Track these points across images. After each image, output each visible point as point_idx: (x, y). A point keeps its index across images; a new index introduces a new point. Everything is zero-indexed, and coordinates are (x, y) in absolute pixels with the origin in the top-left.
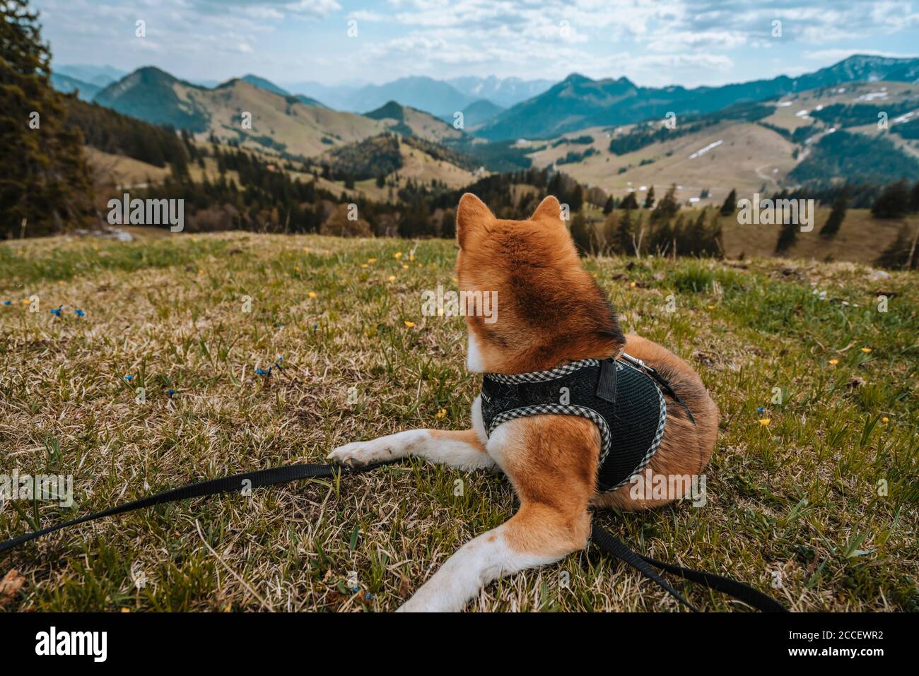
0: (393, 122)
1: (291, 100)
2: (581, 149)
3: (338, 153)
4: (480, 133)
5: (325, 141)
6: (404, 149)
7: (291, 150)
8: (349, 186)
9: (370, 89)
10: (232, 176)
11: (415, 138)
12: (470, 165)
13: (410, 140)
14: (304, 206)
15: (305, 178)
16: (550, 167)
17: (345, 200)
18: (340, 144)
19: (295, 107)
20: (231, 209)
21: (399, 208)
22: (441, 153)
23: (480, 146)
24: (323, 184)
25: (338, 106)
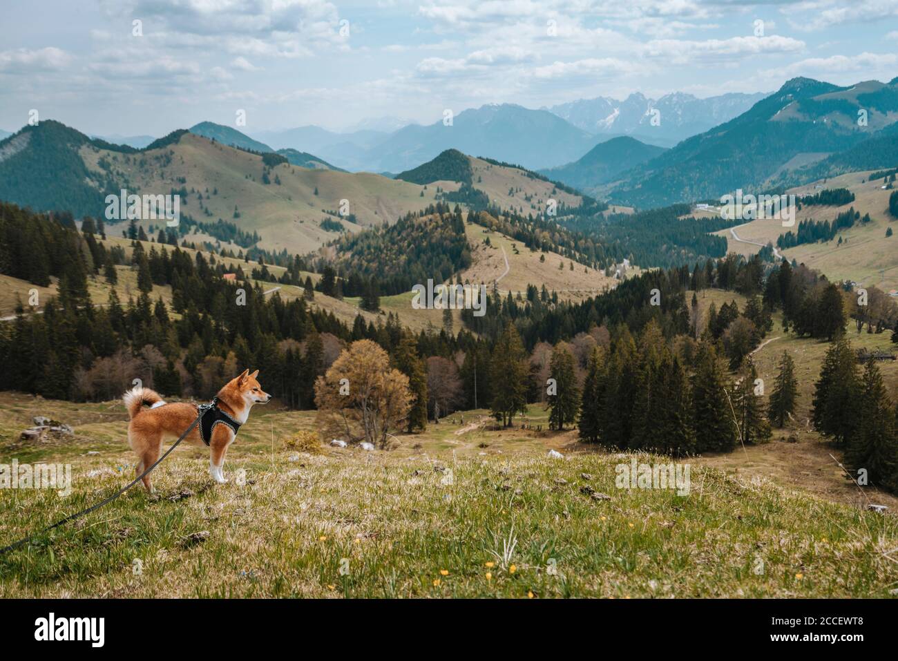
0: (453, 186)
1: (273, 159)
2: (828, 214)
3: (352, 245)
4: (617, 197)
5: (328, 225)
6: (474, 233)
7: (267, 245)
8: (370, 305)
9: (412, 131)
10: (161, 294)
11: (495, 213)
12: (601, 257)
13: (485, 215)
14: (286, 345)
15: (288, 294)
16: (766, 252)
17: (361, 331)
18: (355, 229)
19: (278, 170)
20: (154, 356)
21: (463, 343)
22: (544, 236)
23: (619, 220)
24: (321, 302)
25: (353, 165)
